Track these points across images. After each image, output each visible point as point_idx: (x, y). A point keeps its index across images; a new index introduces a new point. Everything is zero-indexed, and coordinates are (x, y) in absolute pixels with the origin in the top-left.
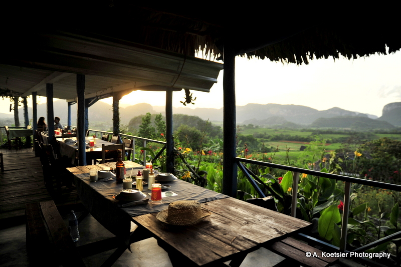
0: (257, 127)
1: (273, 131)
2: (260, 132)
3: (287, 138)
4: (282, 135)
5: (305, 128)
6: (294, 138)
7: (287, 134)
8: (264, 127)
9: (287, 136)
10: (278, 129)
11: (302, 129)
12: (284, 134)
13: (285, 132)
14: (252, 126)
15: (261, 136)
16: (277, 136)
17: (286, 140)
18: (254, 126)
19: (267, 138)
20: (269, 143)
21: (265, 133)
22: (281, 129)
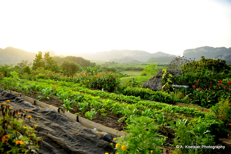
0: (117, 63)
1: (126, 65)
2: (119, 66)
3: (134, 69)
4: (131, 67)
5: (144, 63)
6: (138, 69)
7: (134, 67)
8: (121, 63)
9: (134, 68)
10: (128, 64)
11: (142, 64)
12: (132, 67)
13: (132, 65)
14: (114, 62)
15: (119, 68)
16: (128, 68)
17: (133, 70)
18: (115, 63)
19: (122, 69)
20: (123, 72)
21: (122, 66)
22: (131, 64)
